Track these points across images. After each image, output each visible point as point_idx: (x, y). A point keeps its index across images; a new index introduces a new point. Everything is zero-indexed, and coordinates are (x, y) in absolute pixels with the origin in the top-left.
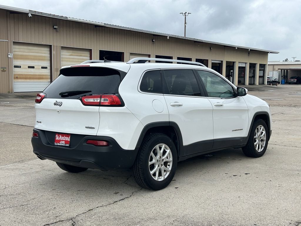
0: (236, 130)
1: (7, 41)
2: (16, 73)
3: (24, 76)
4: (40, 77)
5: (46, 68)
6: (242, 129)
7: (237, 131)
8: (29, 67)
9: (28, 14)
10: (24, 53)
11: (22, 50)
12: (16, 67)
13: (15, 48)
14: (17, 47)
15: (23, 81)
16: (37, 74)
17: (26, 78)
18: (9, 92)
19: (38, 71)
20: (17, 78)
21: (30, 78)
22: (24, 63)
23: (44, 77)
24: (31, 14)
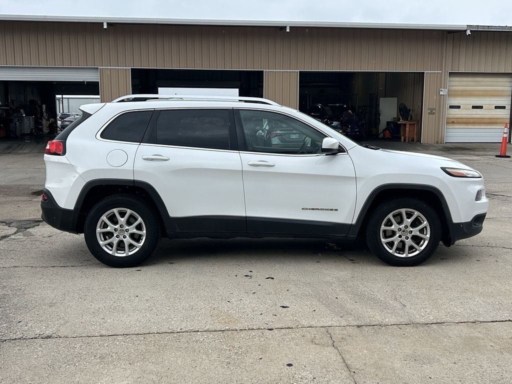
0: (313, 209)
1: (441, 72)
2: (451, 116)
3: (464, 120)
4: (492, 122)
5: (504, 108)
6: (336, 210)
7: (317, 210)
8: (474, 107)
9: (466, 31)
10: (468, 87)
11: (464, 83)
12: (451, 107)
13: (453, 81)
14: (457, 79)
15: (462, 127)
16: (487, 116)
17: (467, 123)
18: (437, 142)
19: (488, 113)
20: (453, 123)
21: (474, 123)
22: (466, 102)
23: (499, 121)
24: (471, 31)
